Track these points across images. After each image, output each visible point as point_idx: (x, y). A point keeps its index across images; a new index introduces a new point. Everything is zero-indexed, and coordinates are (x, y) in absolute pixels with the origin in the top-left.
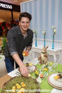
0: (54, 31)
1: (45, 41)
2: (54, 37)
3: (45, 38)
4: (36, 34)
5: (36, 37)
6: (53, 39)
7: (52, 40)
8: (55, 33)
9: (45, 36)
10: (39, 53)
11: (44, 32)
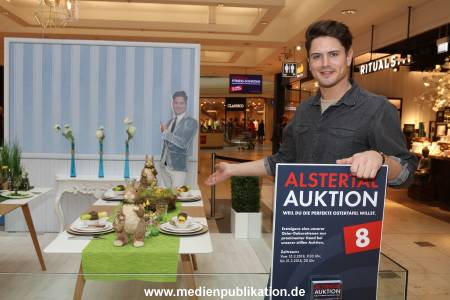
0: (130, 131)
1: (101, 160)
2: (127, 146)
3: (101, 150)
4: (73, 139)
5: (73, 148)
6: (127, 151)
7: (124, 157)
8: (130, 137)
9: (101, 145)
10: (86, 194)
11: (99, 133)
